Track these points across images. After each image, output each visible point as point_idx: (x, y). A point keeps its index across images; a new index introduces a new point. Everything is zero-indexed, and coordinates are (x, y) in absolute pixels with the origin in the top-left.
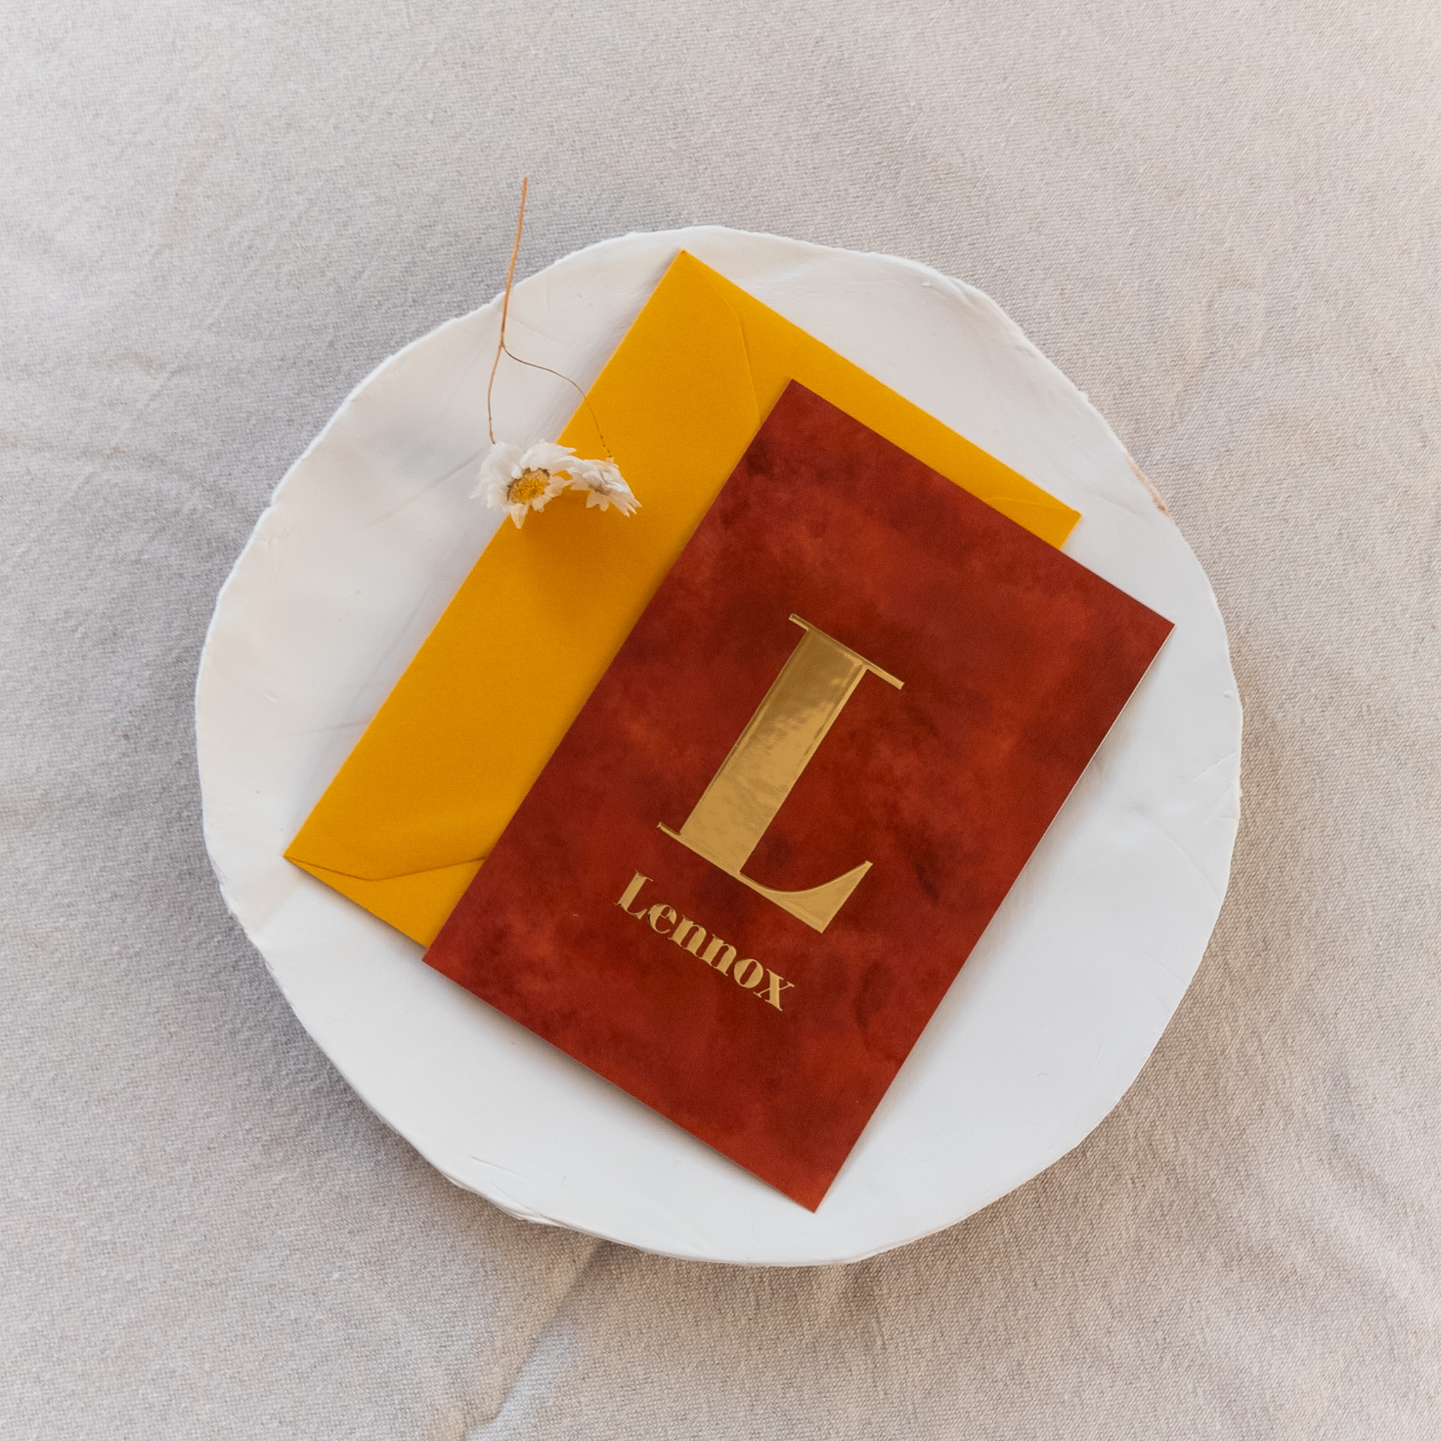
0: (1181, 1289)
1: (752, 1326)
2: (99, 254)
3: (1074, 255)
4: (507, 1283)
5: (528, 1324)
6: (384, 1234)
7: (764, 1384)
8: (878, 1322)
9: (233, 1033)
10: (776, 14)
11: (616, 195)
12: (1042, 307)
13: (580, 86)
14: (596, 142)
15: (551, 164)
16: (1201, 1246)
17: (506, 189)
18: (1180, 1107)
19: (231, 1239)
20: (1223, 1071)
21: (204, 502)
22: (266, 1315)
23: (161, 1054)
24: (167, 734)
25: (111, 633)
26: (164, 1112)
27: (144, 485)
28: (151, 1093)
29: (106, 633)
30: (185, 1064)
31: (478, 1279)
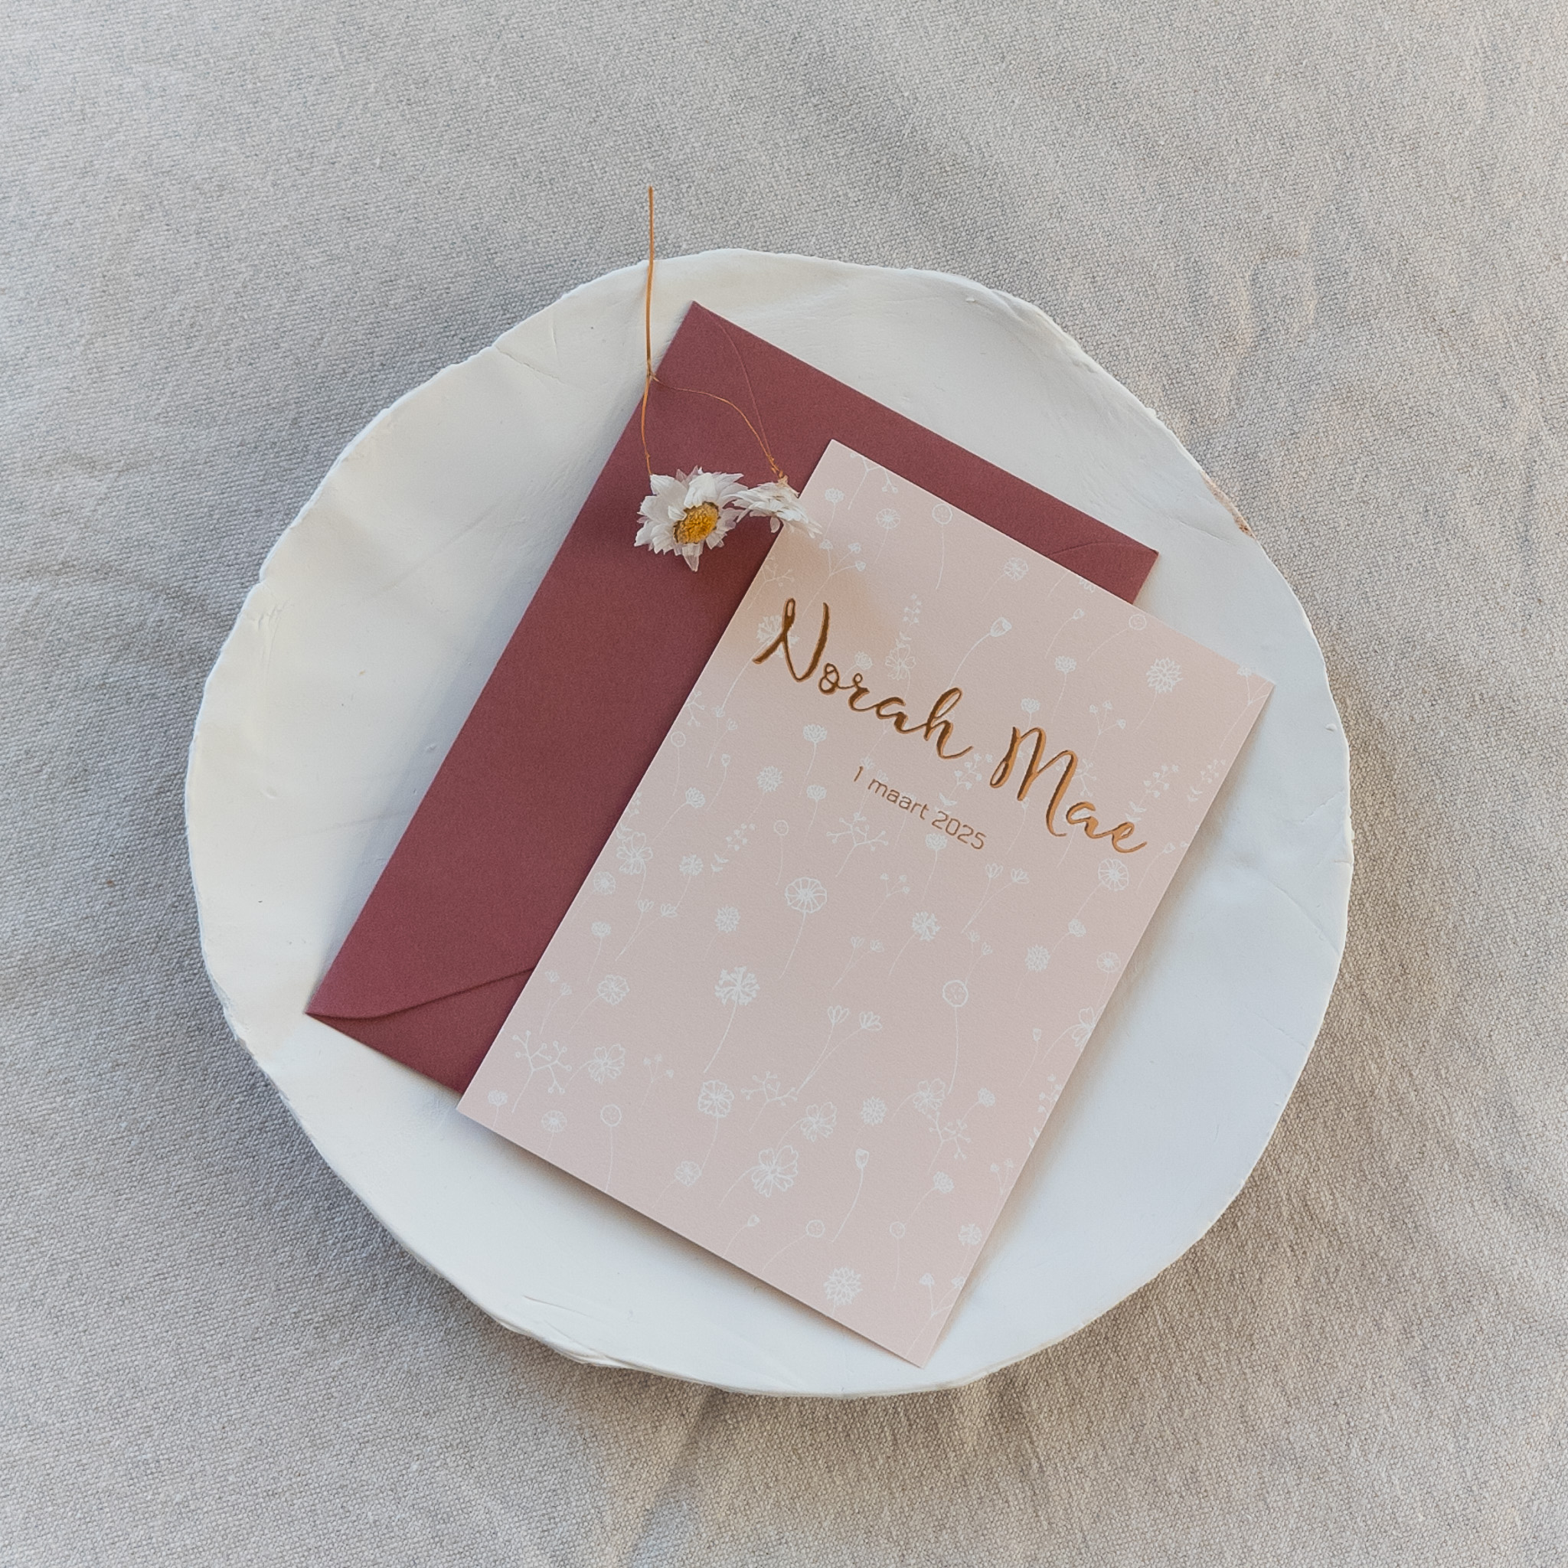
0: (1360, 1364)
1: (892, 1464)
2: (23, 350)
4: (610, 1448)
5: (639, 1494)
6: (464, 1412)
7: (913, 1529)
8: (1032, 1443)
9: (268, 1205)
10: (746, 13)
11: (594, 226)
13: (539, 112)
14: (564, 171)
15: (518, 199)
16: (1376, 1313)
17: (471, 232)
18: (1333, 1160)
19: (291, 1439)
20: (1375, 1114)
21: (170, 611)
22: (339, 1522)
23: (187, 1239)
24: (157, 875)
25: (80, 769)
26: (199, 1304)
27: (101, 599)
28: (181, 1285)
29: (75, 770)
30: (216, 1246)
31: (577, 1449)
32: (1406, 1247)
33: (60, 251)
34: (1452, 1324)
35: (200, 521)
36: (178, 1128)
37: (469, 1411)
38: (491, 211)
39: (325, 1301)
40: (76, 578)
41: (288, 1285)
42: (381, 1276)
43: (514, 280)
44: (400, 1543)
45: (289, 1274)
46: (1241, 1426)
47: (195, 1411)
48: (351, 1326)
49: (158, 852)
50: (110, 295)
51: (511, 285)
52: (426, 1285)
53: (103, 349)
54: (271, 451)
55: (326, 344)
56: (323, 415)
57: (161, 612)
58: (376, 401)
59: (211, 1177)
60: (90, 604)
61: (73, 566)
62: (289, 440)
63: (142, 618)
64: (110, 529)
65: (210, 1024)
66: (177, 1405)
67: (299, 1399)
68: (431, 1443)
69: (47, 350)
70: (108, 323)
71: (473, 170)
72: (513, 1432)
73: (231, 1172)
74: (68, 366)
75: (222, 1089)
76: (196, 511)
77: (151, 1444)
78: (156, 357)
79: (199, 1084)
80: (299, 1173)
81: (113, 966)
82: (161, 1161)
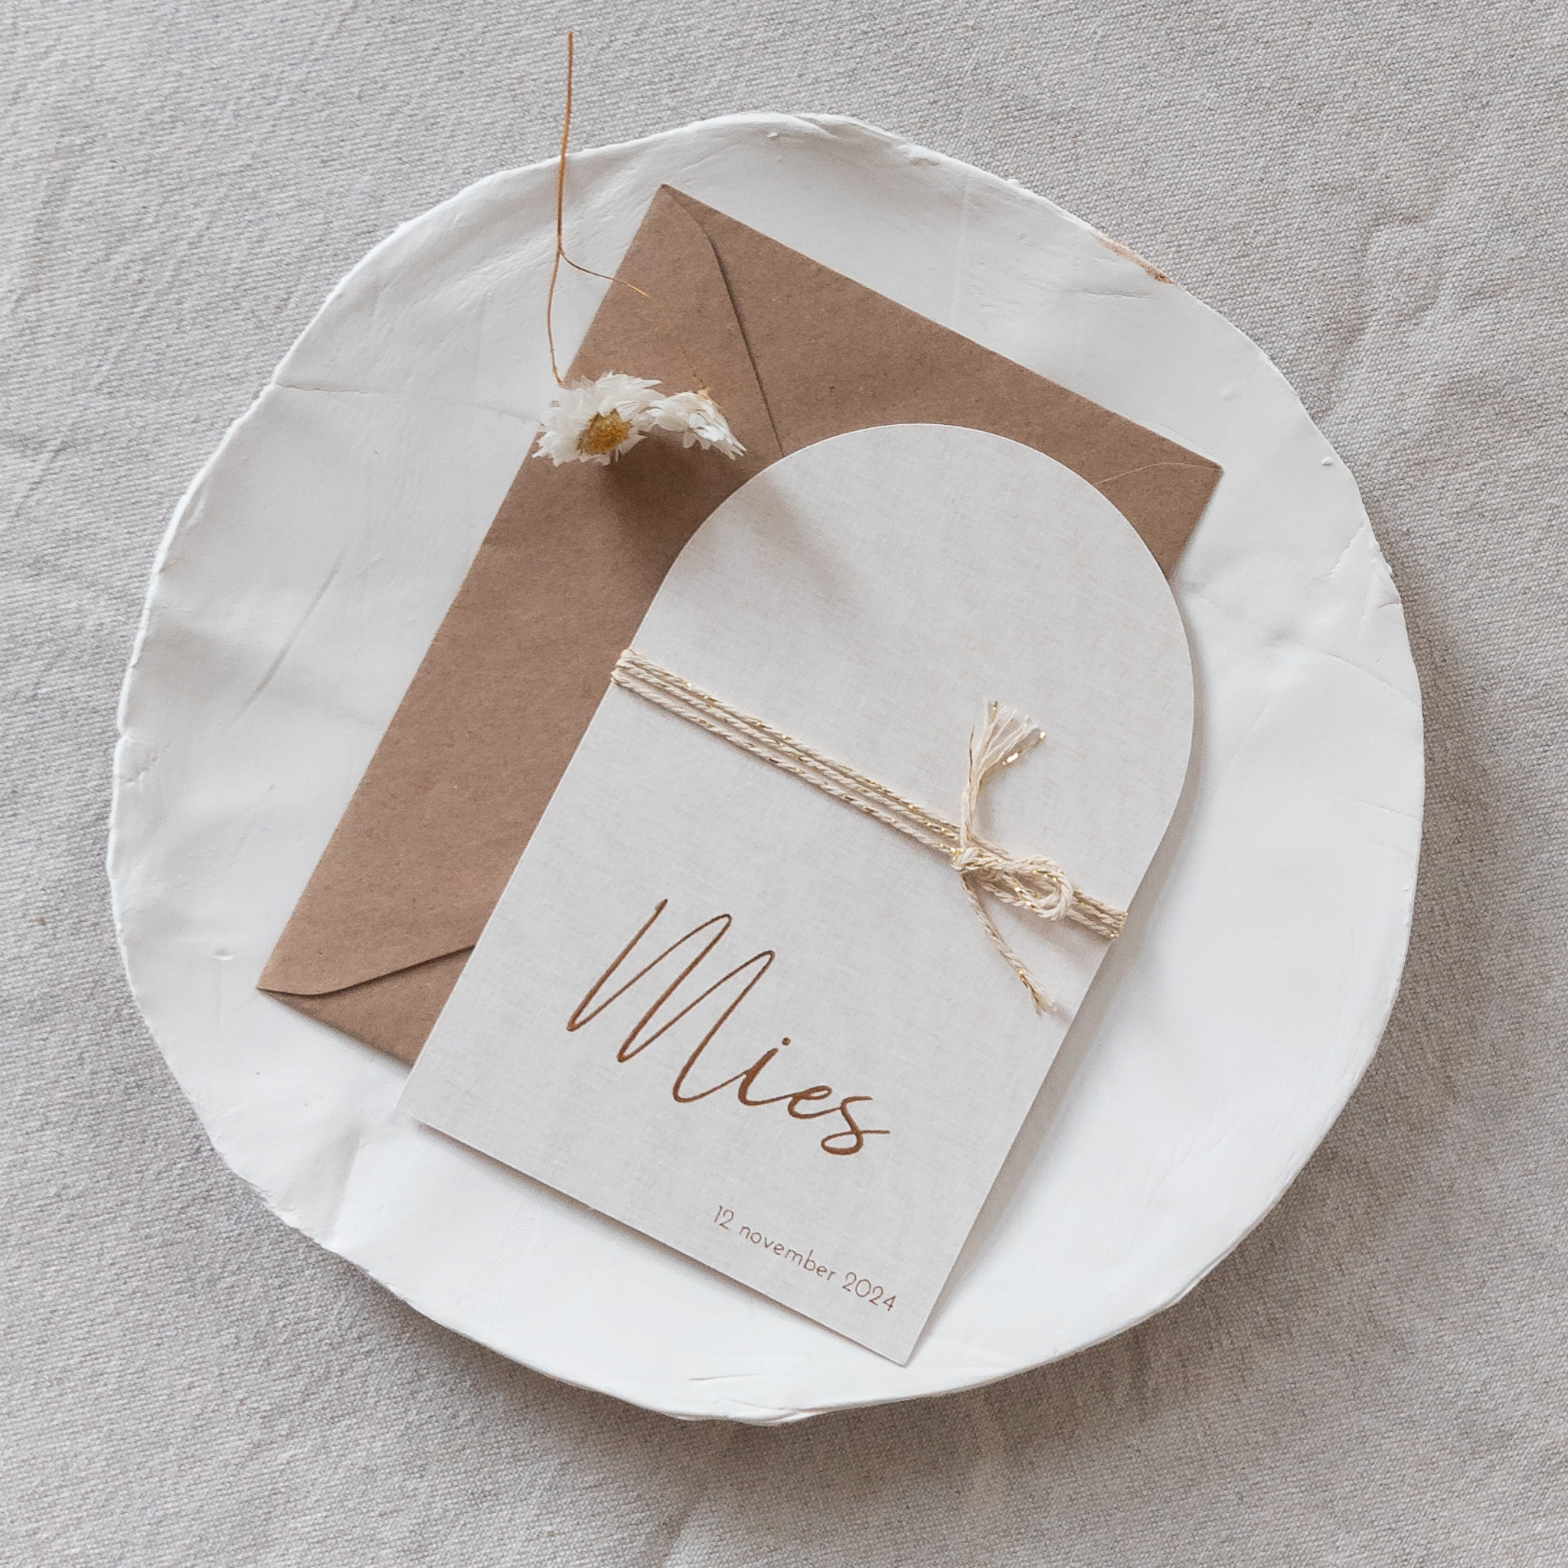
26: (134, 1388)
27: (33, 598)
28: (115, 1365)
30: (154, 1325)
63: (79, 621)
64: (45, 518)
66: (110, 1496)
67: (243, 1493)
70: (43, 276)
71: (466, 102)
72: (477, 1536)
73: (172, 1244)
75: (163, 1152)
81: (44, 1013)
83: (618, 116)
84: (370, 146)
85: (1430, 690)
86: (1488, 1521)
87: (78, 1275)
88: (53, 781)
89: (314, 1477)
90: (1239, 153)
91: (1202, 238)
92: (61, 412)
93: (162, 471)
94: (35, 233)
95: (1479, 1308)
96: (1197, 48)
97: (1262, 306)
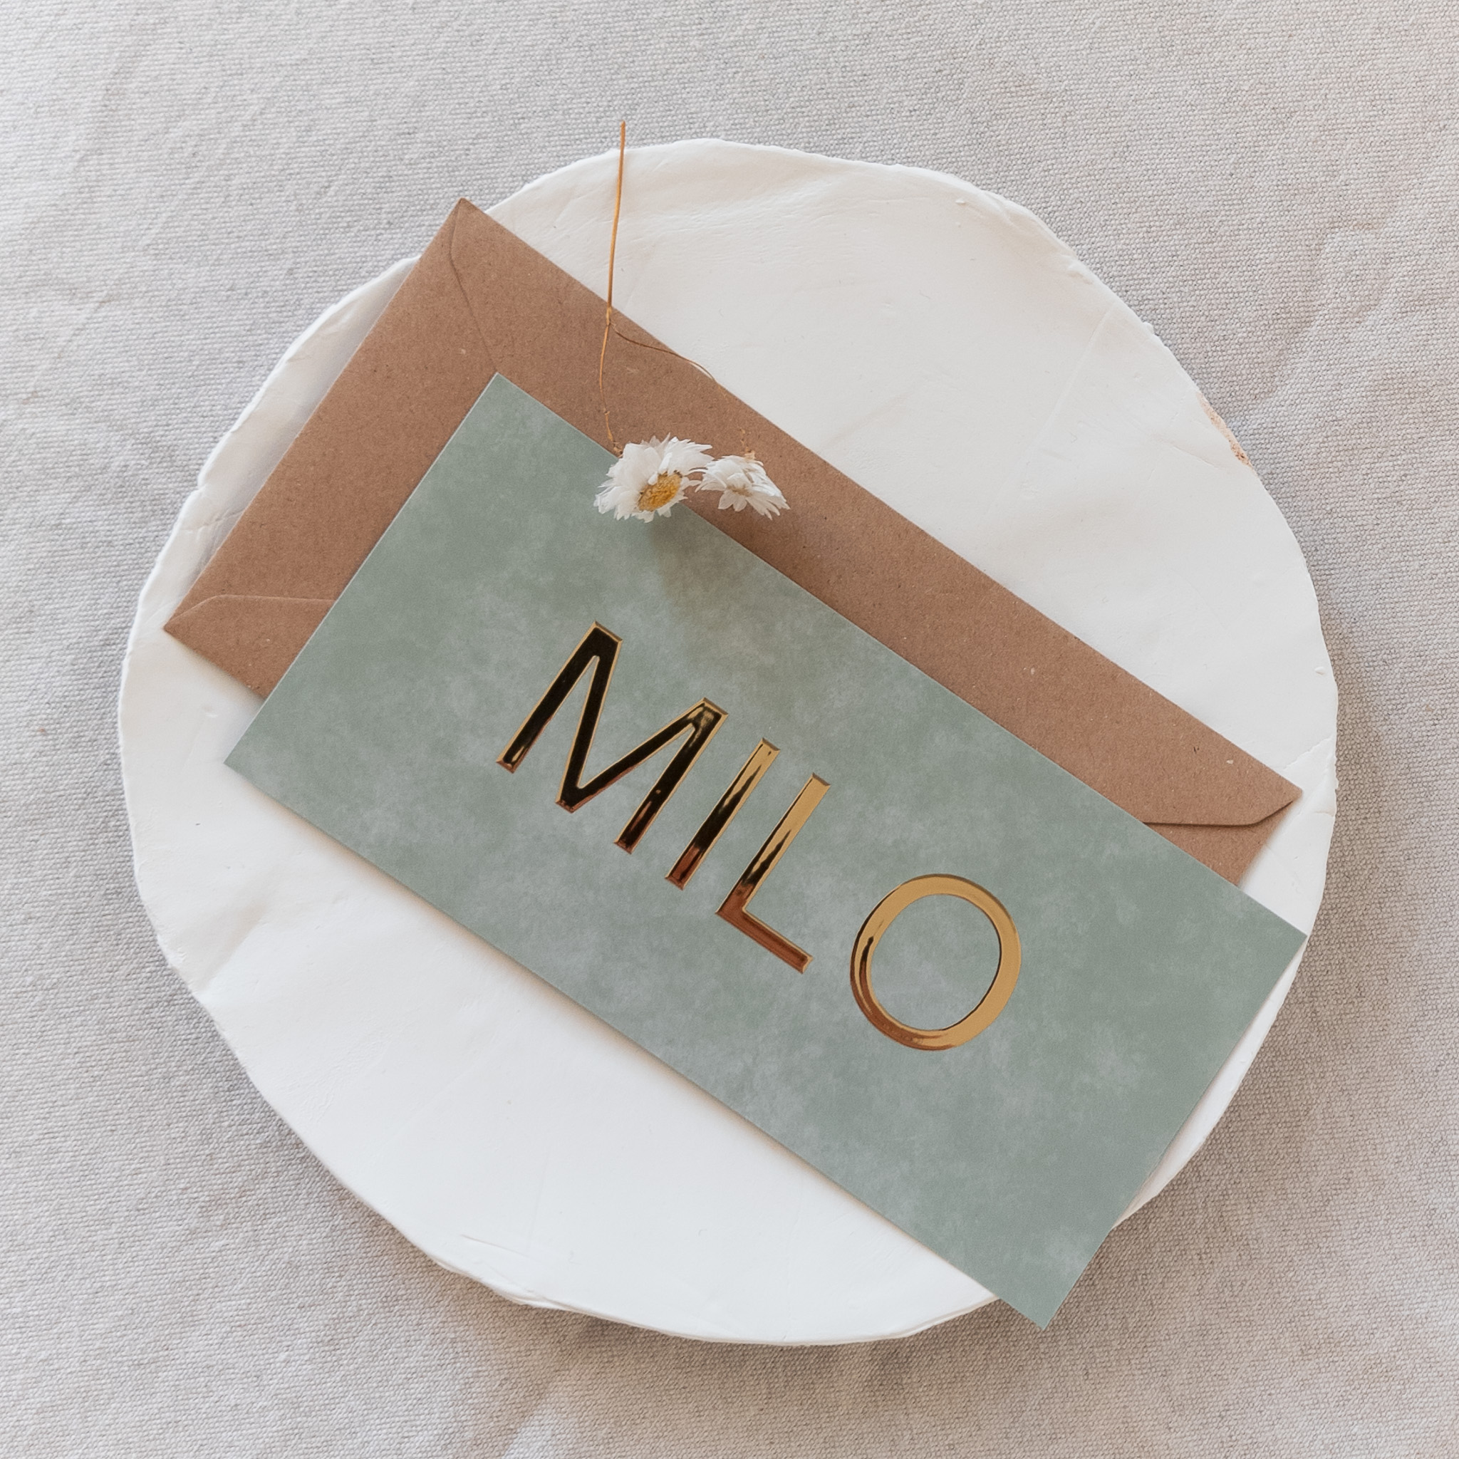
0: (1250, 1379)
2: (14, 159)
3: (1164, 187)
5: (504, 1413)
9: (167, 1078)
11: (630, 102)
12: (1125, 247)
14: (607, 38)
15: (554, 62)
16: (1275, 1331)
19: (163, 1313)
20: (1306, 1134)
21: (137, 457)
22: (202, 1400)
23: (82, 1101)
24: (92, 730)
25: (27, 609)
26: (85, 1168)
27: (66, 435)
28: (70, 1145)
29: (21, 609)
30: (110, 1113)
31: (447, 1362)
32: (1317, 1271)
33: (65, 57)
34: (1350, 1353)
35: (178, 365)
36: (85, 990)
37: (345, 1310)
38: (523, 72)
39: (214, 1182)
40: (44, 409)
41: (178, 1160)
42: (273, 1164)
43: (539, 150)
44: (259, 1430)
45: (180, 1150)
46: (1121, 1426)
47: (70, 1272)
48: (236, 1210)
49: (96, 706)
50: (111, 110)
51: (535, 155)
52: (318, 1179)
53: (98, 167)
54: (261, 300)
55: (333, 194)
56: (320, 268)
57: (127, 457)
58: (379, 261)
59: (112, 1043)
60: (55, 439)
61: (43, 397)
62: (283, 291)
63: (107, 461)
64: (84, 363)
65: (129, 889)
66: (53, 1264)
67: (176, 1274)
68: (303, 1336)
69: (40, 162)
70: (106, 141)
71: (510, 24)
72: (386, 1336)
73: (134, 1041)
74: (59, 181)
75: (134, 956)
76: (176, 354)
77: (22, 1299)
78: (152, 184)
79: (111, 948)
80: (202, 1050)
81: (37, 817)
82: (63, 1021)
83: (649, 52)
84: (418, 55)
85: (1336, 658)
86: (1310, 1417)
87: (44, 1059)
88: (67, 605)
89: (242, 1266)
90: (1214, 147)
91: (1171, 222)
92: (109, 267)
93: (196, 331)
94: (102, 100)
95: (1321, 1224)
96: (1184, 47)
97: (1220, 290)
